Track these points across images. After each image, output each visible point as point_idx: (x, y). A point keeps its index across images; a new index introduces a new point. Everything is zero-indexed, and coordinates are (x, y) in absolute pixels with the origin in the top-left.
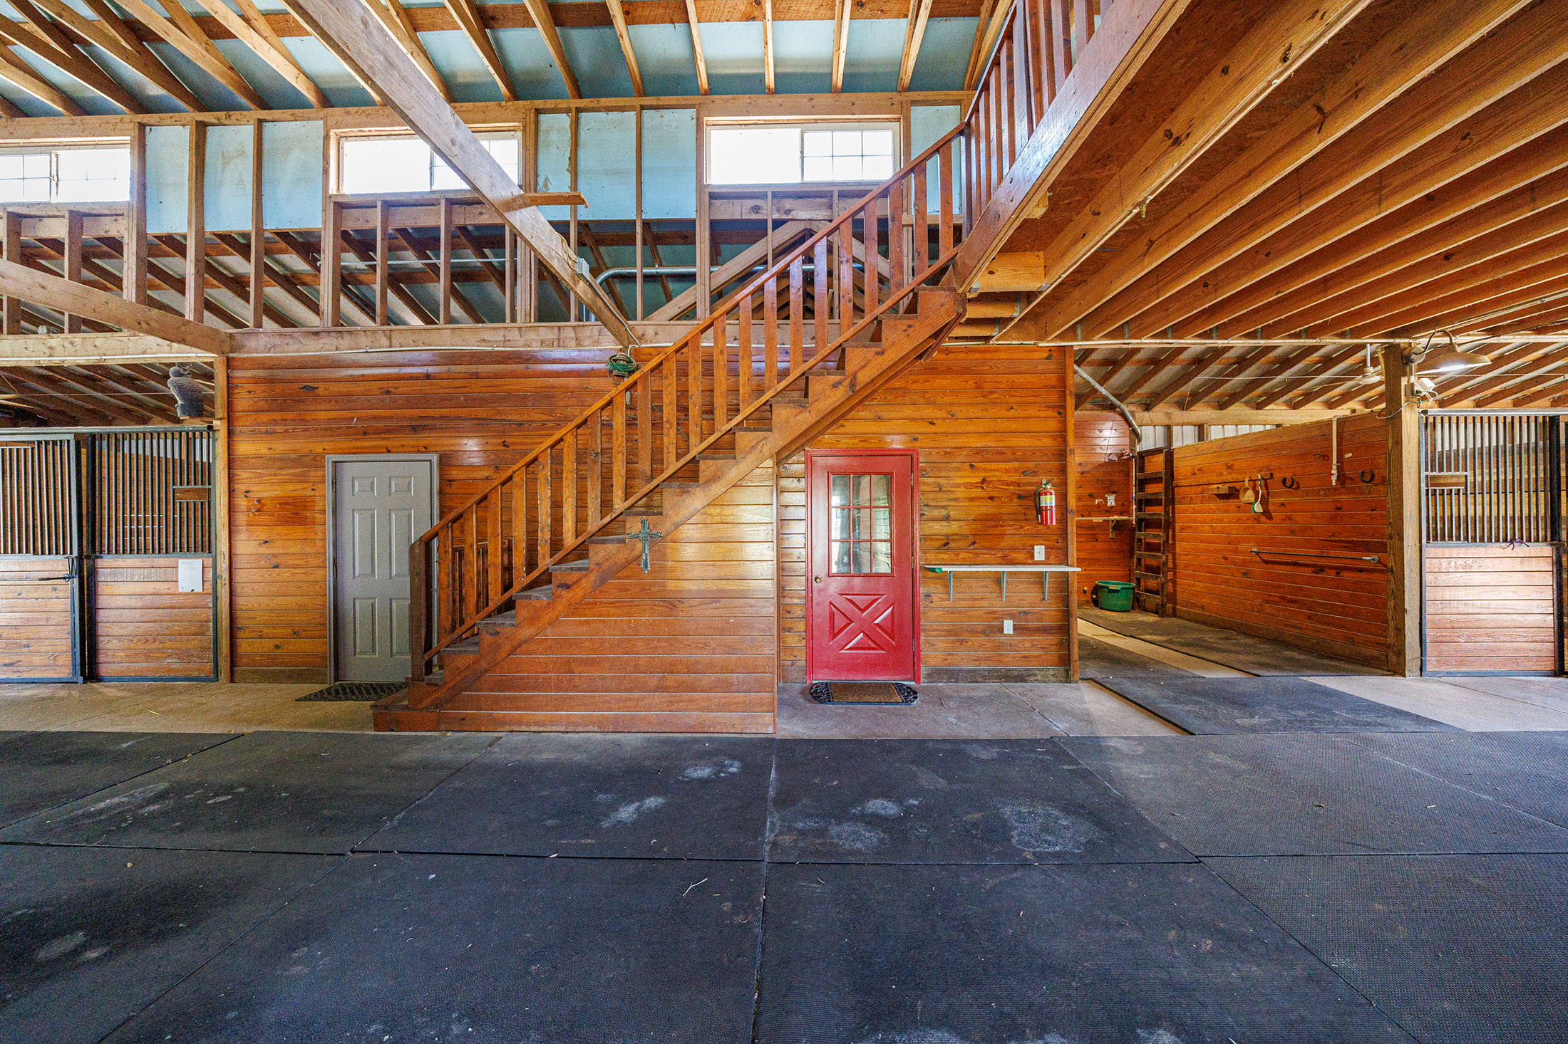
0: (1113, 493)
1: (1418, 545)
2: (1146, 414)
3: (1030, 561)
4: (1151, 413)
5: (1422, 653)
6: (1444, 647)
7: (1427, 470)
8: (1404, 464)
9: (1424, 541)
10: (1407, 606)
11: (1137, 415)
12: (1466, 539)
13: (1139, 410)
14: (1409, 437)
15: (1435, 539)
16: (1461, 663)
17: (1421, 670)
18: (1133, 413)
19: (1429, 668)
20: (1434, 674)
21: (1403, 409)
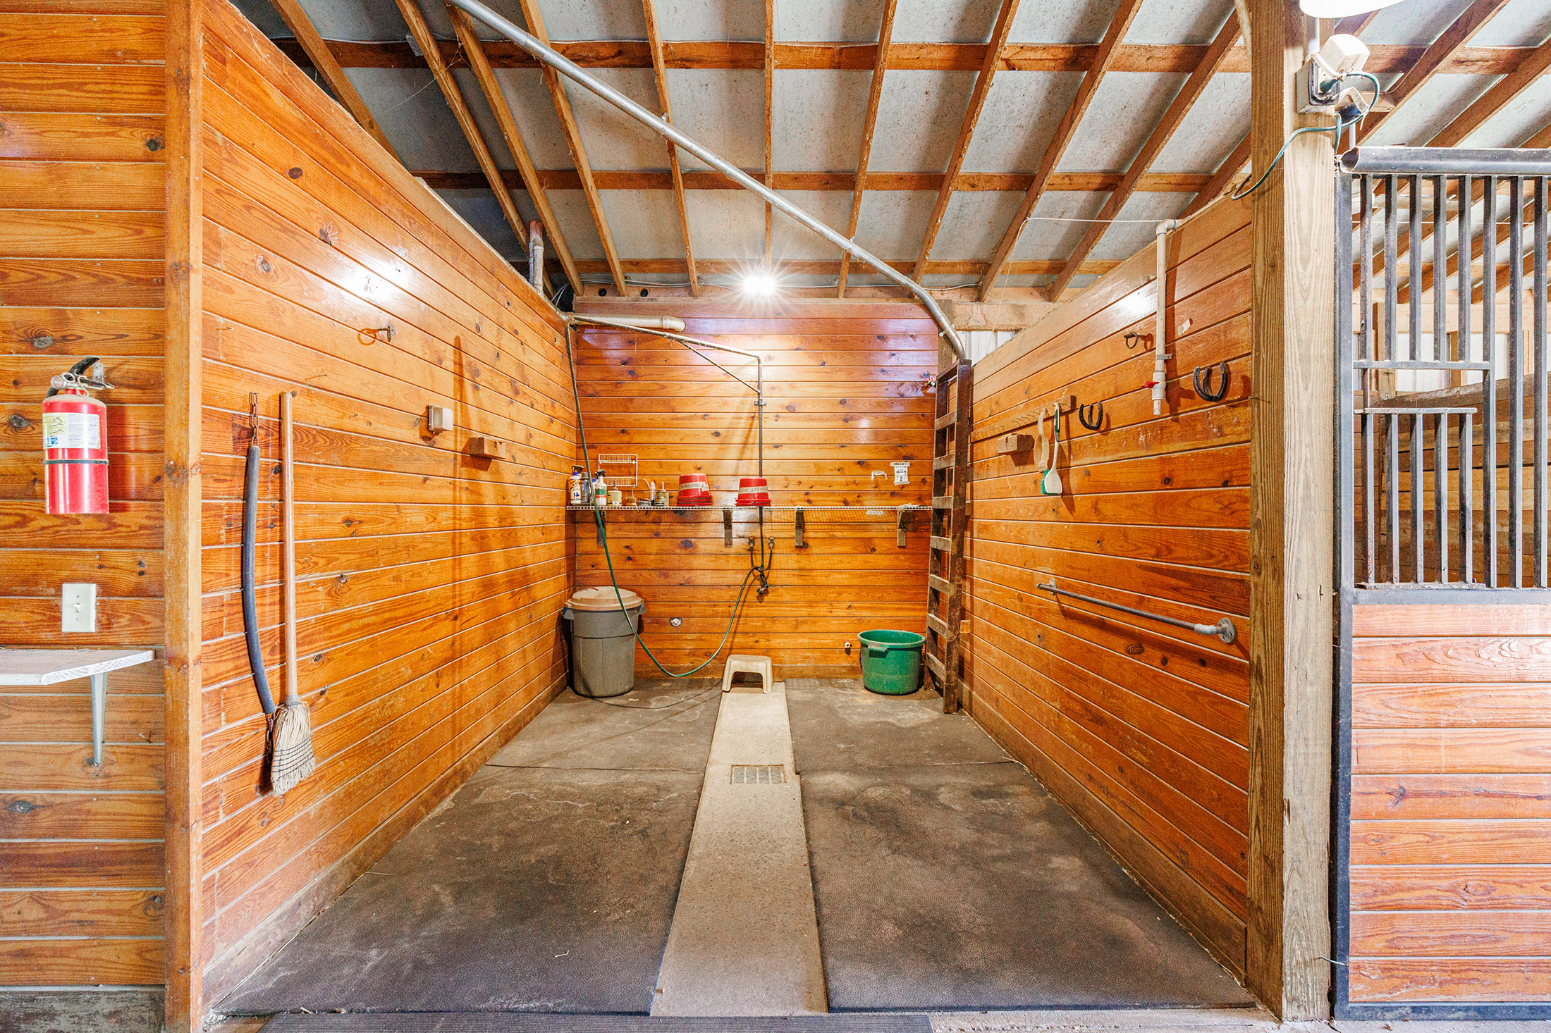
0: (906, 458)
1: (1329, 593)
2: (976, 307)
3: (47, 636)
4: (985, 307)
5: (1338, 945)
6: (1405, 922)
7: (1363, 353)
8: (1289, 333)
9: (1348, 580)
10: (1289, 793)
11: (958, 310)
12: (1483, 576)
13: (965, 299)
14: (1305, 243)
15: (1384, 575)
16: (1458, 974)
17: (1332, 997)
18: (946, 306)
19: (1358, 991)
20: (1371, 1012)
21: (1287, 151)
